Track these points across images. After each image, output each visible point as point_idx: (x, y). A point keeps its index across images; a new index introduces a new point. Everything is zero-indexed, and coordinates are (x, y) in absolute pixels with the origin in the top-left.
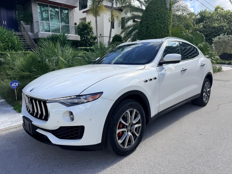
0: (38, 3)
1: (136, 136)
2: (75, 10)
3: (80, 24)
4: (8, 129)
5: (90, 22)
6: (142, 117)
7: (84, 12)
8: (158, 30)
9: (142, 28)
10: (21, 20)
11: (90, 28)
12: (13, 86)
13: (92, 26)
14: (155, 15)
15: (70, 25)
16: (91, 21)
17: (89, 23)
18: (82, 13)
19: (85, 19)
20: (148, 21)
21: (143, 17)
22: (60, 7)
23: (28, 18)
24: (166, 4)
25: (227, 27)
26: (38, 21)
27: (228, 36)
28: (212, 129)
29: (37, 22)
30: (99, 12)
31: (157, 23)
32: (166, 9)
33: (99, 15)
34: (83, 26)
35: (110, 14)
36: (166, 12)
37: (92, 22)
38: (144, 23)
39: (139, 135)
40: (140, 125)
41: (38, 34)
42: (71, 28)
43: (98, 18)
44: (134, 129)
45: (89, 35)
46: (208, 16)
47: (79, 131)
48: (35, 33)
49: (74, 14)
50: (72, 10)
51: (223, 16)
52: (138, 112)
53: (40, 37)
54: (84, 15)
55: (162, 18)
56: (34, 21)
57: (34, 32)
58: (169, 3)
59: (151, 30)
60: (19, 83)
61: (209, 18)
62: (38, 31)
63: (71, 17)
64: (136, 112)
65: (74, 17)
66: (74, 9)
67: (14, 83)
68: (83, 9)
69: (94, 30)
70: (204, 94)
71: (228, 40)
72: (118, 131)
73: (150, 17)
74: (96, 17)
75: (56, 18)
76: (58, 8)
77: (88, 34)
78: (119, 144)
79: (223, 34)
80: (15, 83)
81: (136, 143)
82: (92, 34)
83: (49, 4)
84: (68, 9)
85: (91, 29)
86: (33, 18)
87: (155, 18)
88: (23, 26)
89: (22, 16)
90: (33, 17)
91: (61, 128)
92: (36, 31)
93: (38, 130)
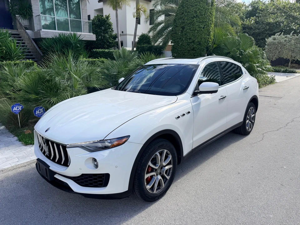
1: (167, 179)
2: (88, 0)
3: (95, 19)
4: (15, 169)
5: (108, 16)
6: (173, 157)
7: (100, 1)
8: (196, 31)
9: (176, 28)
10: (16, 13)
11: (108, 24)
12: (14, 111)
13: (111, 22)
14: (192, 11)
15: (82, 20)
16: (109, 14)
17: (108, 17)
19: (101, 10)
20: (183, 20)
23: (26, 10)
25: (285, 23)
26: (40, 15)
27: (285, 36)
28: (253, 167)
29: (38, 16)
30: (120, 3)
31: (195, 23)
32: (207, 4)
33: (120, 8)
34: (99, 20)
35: (135, 6)
36: (207, 7)
37: (111, 16)
38: (179, 22)
39: (169, 177)
40: (171, 166)
41: (40, 32)
42: (84, 23)
43: (119, 10)
44: (164, 171)
45: (107, 33)
46: (262, 8)
47: (104, 178)
48: (36, 30)
49: (87, 5)
51: (279, 9)
52: (169, 152)
53: (41, 37)
54: (100, 5)
55: (202, 15)
56: (33, 14)
57: (34, 30)
59: (188, 31)
60: (22, 106)
61: (262, 11)
62: (39, 29)
64: (166, 153)
67: (16, 107)
69: (114, 27)
70: (247, 121)
71: (285, 41)
72: (147, 176)
73: (187, 14)
74: (117, 10)
75: (63, 9)
77: (106, 31)
78: (148, 189)
79: (279, 33)
80: (18, 107)
81: (166, 187)
82: (111, 32)
85: (110, 25)
86: (33, 11)
87: (193, 15)
88: (19, 21)
89: (16, 7)
90: (32, 9)
91: (83, 175)
92: (36, 28)
93: (56, 176)
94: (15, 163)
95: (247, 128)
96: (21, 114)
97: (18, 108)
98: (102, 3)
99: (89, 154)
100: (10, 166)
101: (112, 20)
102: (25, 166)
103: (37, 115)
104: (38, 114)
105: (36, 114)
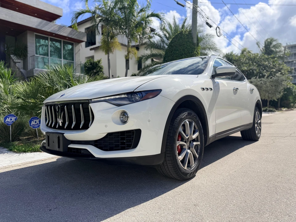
0: (36, 35)
1: (196, 157)
2: (81, 45)
3: (87, 62)
5: (100, 60)
6: (200, 134)
7: (91, 49)
10: (11, 53)
11: (99, 67)
12: (7, 122)
13: (102, 65)
14: (181, 50)
15: (74, 62)
16: (101, 59)
17: (99, 61)
18: (89, 50)
19: (93, 57)
20: (173, 57)
21: (167, 52)
22: (63, 41)
23: (22, 51)
24: (192, 38)
25: (257, 70)
26: (34, 55)
27: (261, 79)
28: (278, 157)
29: (32, 57)
30: (112, 48)
32: (194, 44)
33: (112, 52)
34: (91, 64)
35: (127, 50)
36: (194, 47)
37: (102, 60)
38: (169, 59)
39: (198, 155)
40: (199, 143)
41: (33, 71)
42: (76, 65)
43: (111, 55)
44: (193, 146)
46: (236, 59)
47: (133, 137)
48: (29, 69)
49: (80, 50)
50: (79, 45)
51: (250, 59)
52: (196, 126)
53: (35, 74)
54: (92, 53)
56: (28, 55)
57: (27, 69)
58: (196, 38)
60: (17, 118)
61: (236, 61)
62: (32, 68)
63: (77, 53)
65: (79, 54)
66: (80, 44)
67: (10, 118)
68: (90, 45)
70: (256, 125)
71: (261, 83)
72: (178, 143)
74: (108, 54)
75: (56, 55)
76: (60, 42)
77: (97, 73)
78: (179, 161)
79: (255, 78)
80: (11, 118)
81: (196, 166)
82: (101, 74)
83: (49, 37)
84: (73, 43)
85: (101, 68)
86: (28, 52)
87: (181, 53)
88: (13, 60)
89: (12, 48)
90: (27, 50)
91: (109, 135)
92: (30, 67)
93: (71, 146)
94: (8, 164)
95: (257, 132)
96: (14, 126)
97: (11, 119)
98: (93, 51)
100: (2, 166)
101: (104, 64)
103: (32, 126)
104: (33, 125)
105: (31, 125)
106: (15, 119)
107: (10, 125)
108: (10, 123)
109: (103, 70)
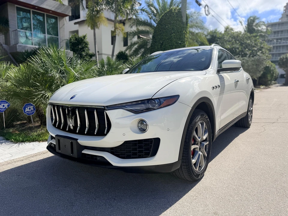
0: (17, 7)
2: (66, 19)
3: (72, 38)
4: (10, 163)
5: (85, 35)
6: (209, 133)
7: (75, 23)
8: (174, 47)
9: (155, 44)
11: (85, 42)
13: (87, 41)
14: (170, 29)
15: (59, 37)
16: (86, 34)
17: (84, 37)
18: (74, 24)
19: (77, 32)
20: (162, 36)
21: (156, 31)
22: (46, 14)
24: (182, 17)
25: (240, 49)
26: (17, 30)
27: (243, 58)
29: (14, 31)
30: (98, 24)
31: (172, 39)
32: (183, 23)
33: (98, 28)
34: (76, 39)
35: (113, 26)
36: (183, 26)
38: (158, 38)
41: (16, 47)
42: (61, 41)
43: (97, 30)
44: (204, 146)
45: (84, 51)
46: (219, 36)
47: (151, 146)
49: (64, 24)
50: (63, 19)
51: (234, 37)
53: (18, 50)
54: (76, 27)
55: (179, 33)
56: (10, 29)
57: (10, 44)
58: (185, 17)
59: (166, 46)
60: (9, 104)
61: (220, 39)
62: (15, 44)
63: (61, 28)
65: (64, 28)
66: (64, 18)
67: (2, 104)
68: (74, 19)
69: (91, 46)
70: (249, 113)
73: (165, 31)
74: (94, 29)
75: (39, 29)
76: (43, 15)
77: (83, 49)
79: (237, 56)
80: (3, 104)
82: (87, 50)
83: (32, 10)
84: (57, 17)
85: (86, 44)
86: (10, 26)
87: (171, 32)
90: (8, 24)
92: (12, 42)
93: (85, 152)
94: (9, 158)
95: (249, 120)
96: (7, 112)
97: (4, 106)
98: (77, 25)
99: (135, 115)
100: (3, 161)
101: (89, 39)
102: (22, 160)
103: (26, 113)
104: (28, 111)
105: (26, 111)
106: (8, 105)
107: (3, 111)
108: (3, 109)
109: (89, 46)
